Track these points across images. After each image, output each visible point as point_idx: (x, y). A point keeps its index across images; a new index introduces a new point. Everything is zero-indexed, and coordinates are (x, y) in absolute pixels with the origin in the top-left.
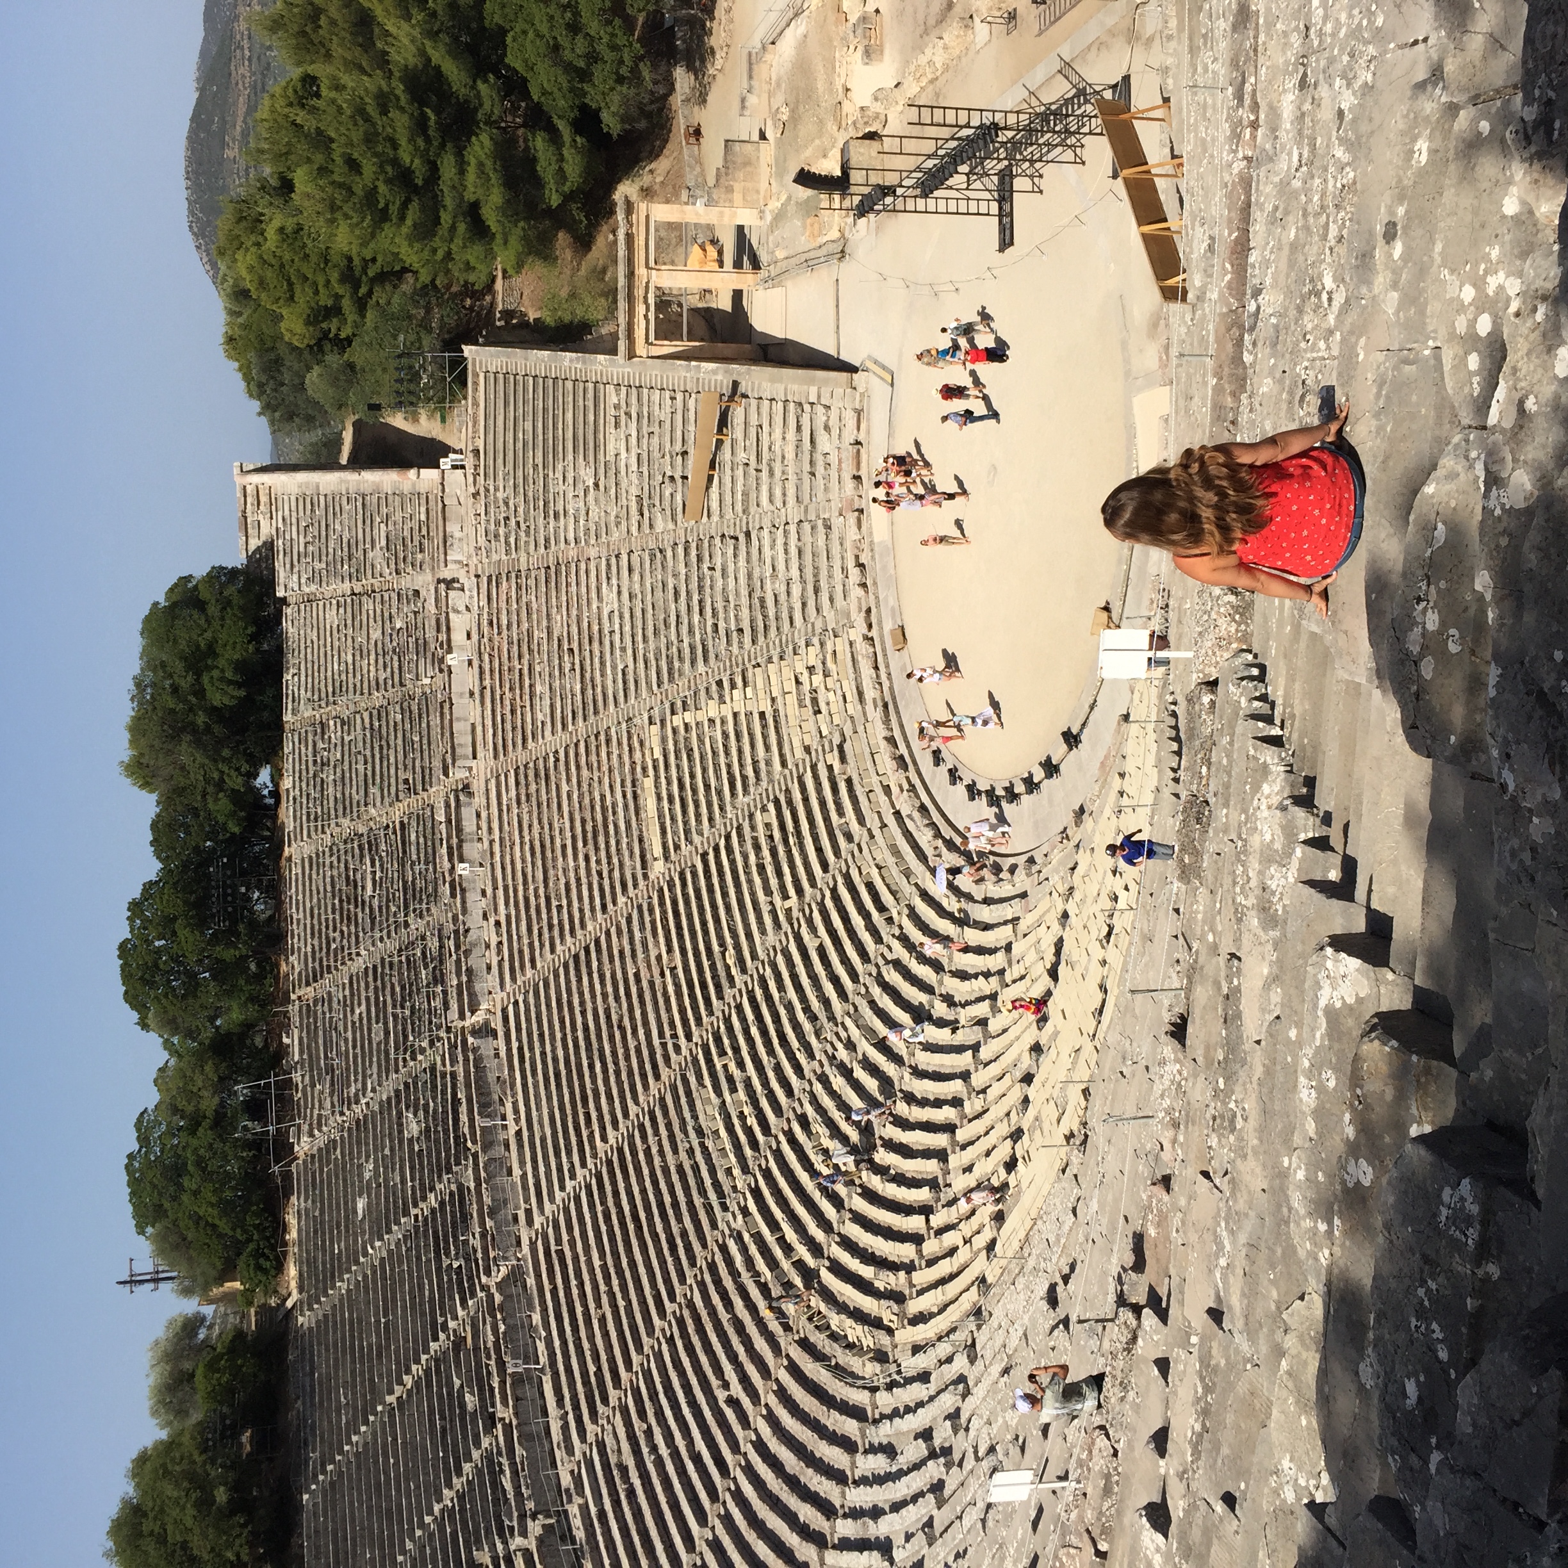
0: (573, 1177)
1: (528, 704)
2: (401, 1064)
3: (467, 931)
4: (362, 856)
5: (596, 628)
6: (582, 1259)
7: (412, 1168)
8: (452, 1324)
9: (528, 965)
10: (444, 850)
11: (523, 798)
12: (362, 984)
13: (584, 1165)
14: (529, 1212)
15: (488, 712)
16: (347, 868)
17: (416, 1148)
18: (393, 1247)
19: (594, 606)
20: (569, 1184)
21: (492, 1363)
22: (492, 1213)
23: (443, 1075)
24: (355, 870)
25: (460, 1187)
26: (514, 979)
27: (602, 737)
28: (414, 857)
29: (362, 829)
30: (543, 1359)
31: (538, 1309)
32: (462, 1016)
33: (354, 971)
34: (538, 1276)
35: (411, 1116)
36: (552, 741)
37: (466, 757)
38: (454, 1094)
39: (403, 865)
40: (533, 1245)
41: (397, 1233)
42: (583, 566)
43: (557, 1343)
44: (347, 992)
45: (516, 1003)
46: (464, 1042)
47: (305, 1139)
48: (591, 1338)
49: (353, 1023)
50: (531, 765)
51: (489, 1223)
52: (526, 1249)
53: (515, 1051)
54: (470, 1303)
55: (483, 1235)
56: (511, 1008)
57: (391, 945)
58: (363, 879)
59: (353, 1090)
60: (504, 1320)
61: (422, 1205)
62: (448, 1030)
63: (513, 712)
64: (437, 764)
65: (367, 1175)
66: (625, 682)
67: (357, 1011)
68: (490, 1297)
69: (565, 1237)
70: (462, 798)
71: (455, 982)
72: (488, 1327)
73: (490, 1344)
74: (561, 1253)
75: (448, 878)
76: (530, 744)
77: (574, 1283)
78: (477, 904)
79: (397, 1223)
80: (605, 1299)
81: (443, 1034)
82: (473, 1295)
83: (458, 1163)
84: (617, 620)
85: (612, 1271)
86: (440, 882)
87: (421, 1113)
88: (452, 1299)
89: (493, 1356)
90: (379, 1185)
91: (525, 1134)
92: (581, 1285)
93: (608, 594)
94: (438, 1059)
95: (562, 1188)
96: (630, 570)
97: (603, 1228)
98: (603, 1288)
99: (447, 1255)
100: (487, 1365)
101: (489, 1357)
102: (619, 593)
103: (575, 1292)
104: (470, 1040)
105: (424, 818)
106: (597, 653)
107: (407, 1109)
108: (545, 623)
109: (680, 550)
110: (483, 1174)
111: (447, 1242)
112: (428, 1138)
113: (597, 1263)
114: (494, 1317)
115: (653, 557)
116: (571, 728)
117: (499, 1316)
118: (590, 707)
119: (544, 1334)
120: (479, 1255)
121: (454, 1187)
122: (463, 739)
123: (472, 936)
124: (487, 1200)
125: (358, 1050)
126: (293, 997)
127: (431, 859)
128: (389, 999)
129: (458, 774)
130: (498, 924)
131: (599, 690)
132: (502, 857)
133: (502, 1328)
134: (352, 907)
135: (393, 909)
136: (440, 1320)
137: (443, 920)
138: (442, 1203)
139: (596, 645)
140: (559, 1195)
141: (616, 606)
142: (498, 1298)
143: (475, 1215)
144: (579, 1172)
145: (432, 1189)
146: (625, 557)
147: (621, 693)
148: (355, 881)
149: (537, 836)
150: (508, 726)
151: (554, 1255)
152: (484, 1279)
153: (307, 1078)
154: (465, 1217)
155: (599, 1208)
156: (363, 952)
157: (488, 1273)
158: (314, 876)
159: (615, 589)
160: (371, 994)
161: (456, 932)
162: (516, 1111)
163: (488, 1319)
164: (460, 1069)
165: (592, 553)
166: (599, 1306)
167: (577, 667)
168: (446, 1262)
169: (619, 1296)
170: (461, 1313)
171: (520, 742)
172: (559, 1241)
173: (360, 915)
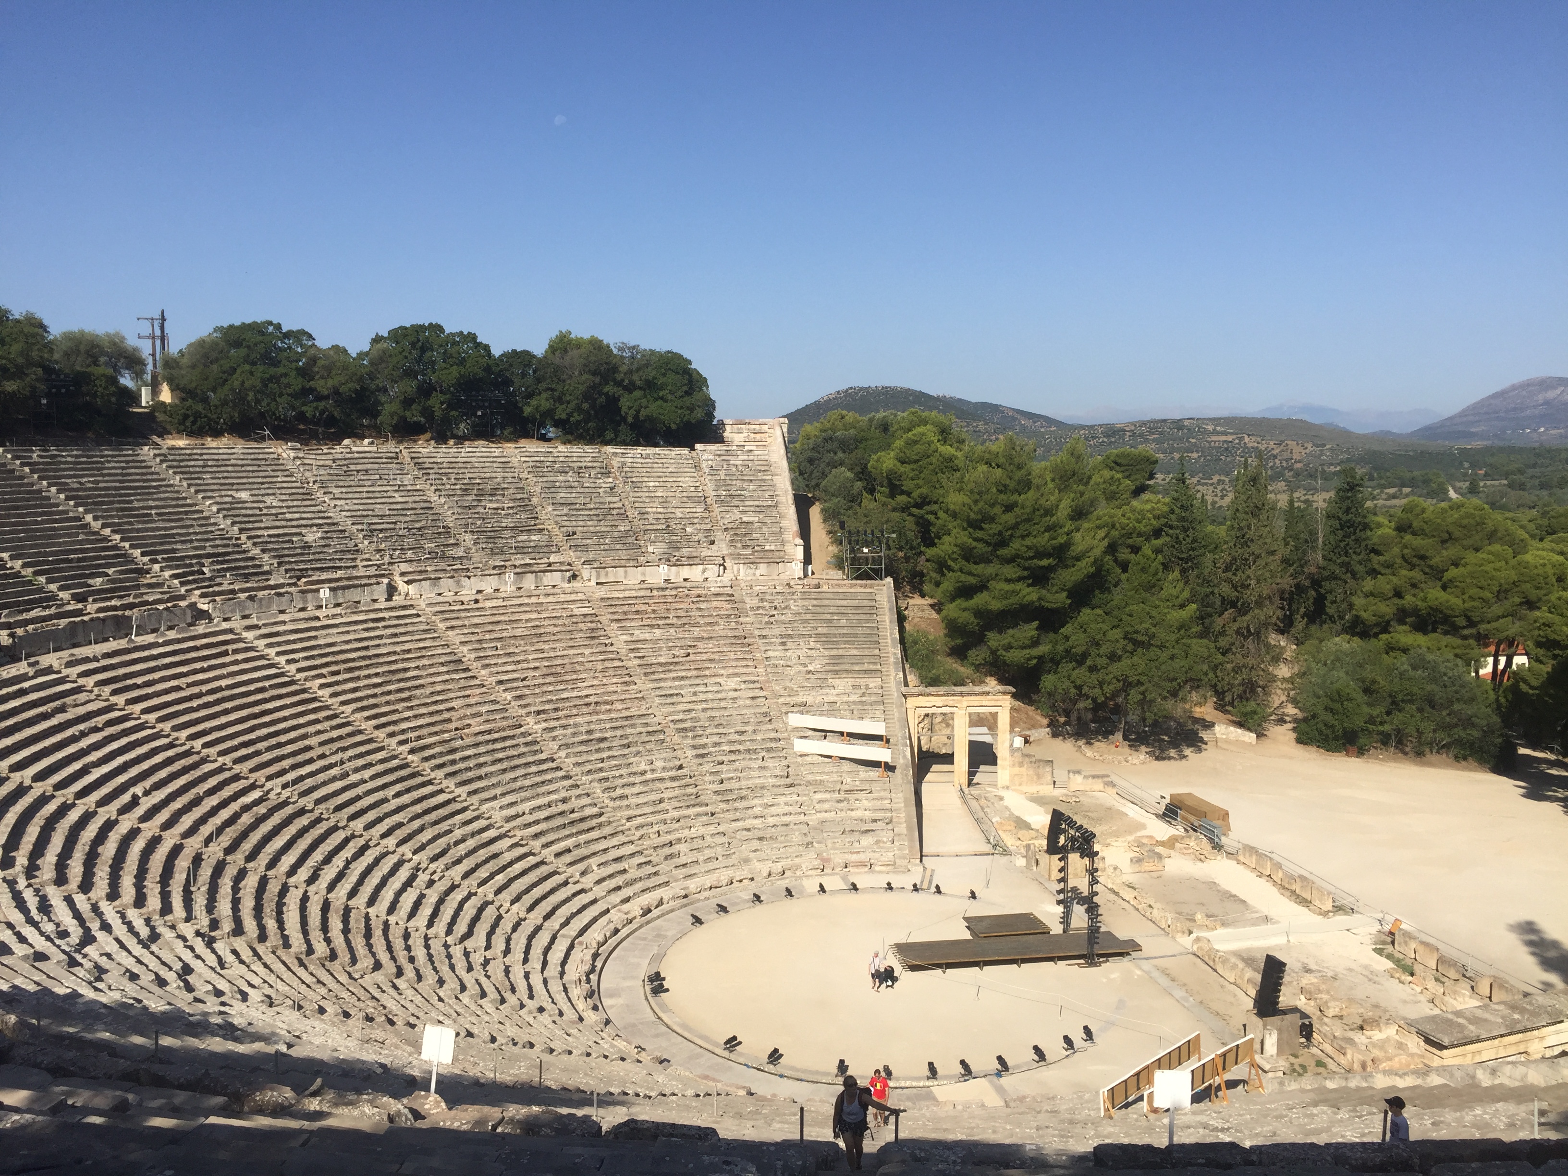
0: (289, 662)
1: (644, 623)
2: (360, 527)
3: (469, 578)
4: (514, 500)
5: (707, 673)
6: (225, 671)
7: (278, 536)
8: (157, 567)
9: (449, 624)
10: (528, 561)
11: (575, 620)
12: (417, 499)
13: (299, 670)
14: (256, 627)
15: (634, 594)
16: (503, 489)
17: (295, 539)
18: (212, 520)
19: (722, 672)
20: (282, 659)
21: (131, 600)
22: (251, 598)
23: (354, 559)
24: (503, 495)
25: (269, 573)
26: (436, 614)
27: (627, 679)
28: (519, 539)
29: (535, 500)
30: (141, 640)
31: (180, 636)
32: (402, 574)
33: (427, 493)
34: (205, 636)
35: (319, 535)
36: (620, 641)
37: (598, 576)
38: (340, 568)
39: (513, 529)
40: (231, 631)
41: (224, 524)
42: (750, 663)
43: (155, 652)
44: (409, 488)
45: (418, 616)
46: (383, 576)
47: (292, 454)
48: (163, 679)
49: (386, 492)
50: (600, 626)
51: (243, 596)
52: (225, 625)
53: (381, 615)
54: (176, 582)
55: (233, 592)
56: (414, 612)
57: (450, 522)
58: (497, 501)
59: (335, 491)
60: (167, 609)
61: (249, 543)
62: (390, 564)
63: (637, 612)
64: (591, 556)
65: (269, 500)
66: (671, 695)
67: (396, 495)
68: (183, 598)
69: (240, 657)
70: (568, 574)
71: (429, 569)
72: (159, 596)
73: (146, 598)
74: (226, 653)
75: (507, 564)
76: (615, 625)
77: (205, 665)
78: (488, 585)
79: (233, 523)
80: (196, 690)
81: (387, 559)
82: (182, 584)
83: (287, 571)
84: (716, 688)
85: (219, 695)
86: (503, 558)
87: (322, 543)
88: (177, 567)
89: (137, 601)
90: (261, 510)
91: (317, 624)
92: (203, 670)
93: (733, 683)
94: (367, 556)
95: (278, 654)
96: (753, 698)
97: (252, 687)
98: (204, 688)
99: (212, 563)
100: (129, 595)
101: (135, 597)
102: (736, 690)
103: (198, 665)
104: (386, 581)
105: (549, 547)
106: (689, 674)
107: (326, 532)
108: (705, 635)
109: (773, 735)
110: (282, 591)
111: (222, 563)
112: (303, 548)
113: (223, 683)
114: (168, 601)
115: (765, 714)
116: (632, 655)
117: (169, 605)
118: (649, 669)
119: (160, 641)
120: (216, 589)
121: (266, 568)
122: (612, 575)
123: (465, 581)
124: (260, 594)
125: (365, 495)
126: (402, 447)
127: (520, 550)
128: (408, 519)
129: (585, 572)
130: (477, 601)
131: (662, 676)
132: (527, 604)
133: (161, 607)
134: (475, 492)
135: (479, 523)
136: (159, 557)
137: (474, 559)
138: (253, 558)
139: (695, 673)
140: (272, 652)
141: (726, 688)
142: (183, 604)
143: (248, 585)
144: (292, 668)
145: (264, 551)
146: (762, 693)
147: (663, 693)
148: (495, 495)
149: (548, 630)
150: (626, 608)
151: (224, 648)
152: (197, 592)
153: (340, 456)
154: (246, 577)
155: (267, 684)
156: (443, 500)
157: (203, 596)
158: (495, 465)
159: (737, 687)
160: (410, 506)
161: (468, 570)
162: (334, 616)
163: (166, 596)
164: (361, 572)
165: (761, 670)
166: (189, 685)
167: (676, 660)
168: (206, 562)
169: (200, 701)
170: (167, 574)
171: (616, 617)
172: (235, 651)
173: (469, 498)
